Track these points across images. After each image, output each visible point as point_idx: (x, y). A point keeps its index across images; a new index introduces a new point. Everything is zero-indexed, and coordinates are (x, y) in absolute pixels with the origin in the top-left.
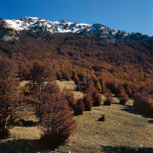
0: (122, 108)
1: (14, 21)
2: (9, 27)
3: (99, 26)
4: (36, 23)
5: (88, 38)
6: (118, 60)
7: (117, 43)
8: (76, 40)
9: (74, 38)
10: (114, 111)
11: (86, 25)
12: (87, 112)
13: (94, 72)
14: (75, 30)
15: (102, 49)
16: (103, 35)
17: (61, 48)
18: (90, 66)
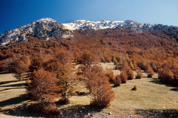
0: (150, 81)
1: (69, 24)
2: (66, 28)
3: (130, 21)
4: (84, 24)
5: (122, 31)
6: (146, 46)
7: (144, 33)
8: (113, 33)
9: (112, 32)
10: (143, 82)
11: (120, 22)
12: (123, 84)
13: (128, 55)
14: (112, 26)
15: (133, 38)
16: (133, 28)
17: (103, 40)
18: (125, 51)
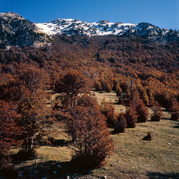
0: (174, 125)
1: (46, 24)
2: (40, 31)
3: (147, 25)
4: (70, 26)
5: (132, 40)
6: (170, 66)
7: (169, 45)
8: (119, 43)
9: (116, 41)
10: (163, 128)
11: (130, 25)
12: (130, 129)
13: (140, 81)
14: (117, 32)
15: (150, 53)
16: (151, 36)
17: (100, 54)
18: (135, 74)
